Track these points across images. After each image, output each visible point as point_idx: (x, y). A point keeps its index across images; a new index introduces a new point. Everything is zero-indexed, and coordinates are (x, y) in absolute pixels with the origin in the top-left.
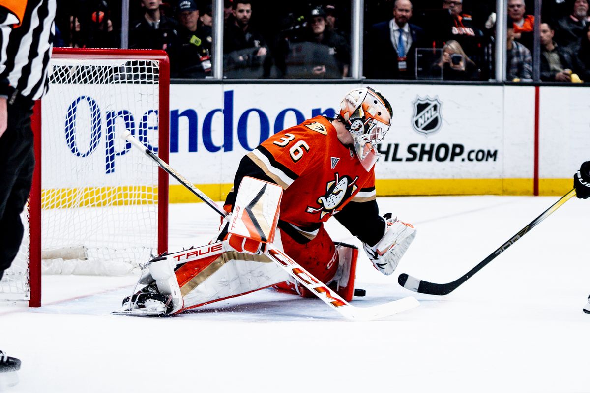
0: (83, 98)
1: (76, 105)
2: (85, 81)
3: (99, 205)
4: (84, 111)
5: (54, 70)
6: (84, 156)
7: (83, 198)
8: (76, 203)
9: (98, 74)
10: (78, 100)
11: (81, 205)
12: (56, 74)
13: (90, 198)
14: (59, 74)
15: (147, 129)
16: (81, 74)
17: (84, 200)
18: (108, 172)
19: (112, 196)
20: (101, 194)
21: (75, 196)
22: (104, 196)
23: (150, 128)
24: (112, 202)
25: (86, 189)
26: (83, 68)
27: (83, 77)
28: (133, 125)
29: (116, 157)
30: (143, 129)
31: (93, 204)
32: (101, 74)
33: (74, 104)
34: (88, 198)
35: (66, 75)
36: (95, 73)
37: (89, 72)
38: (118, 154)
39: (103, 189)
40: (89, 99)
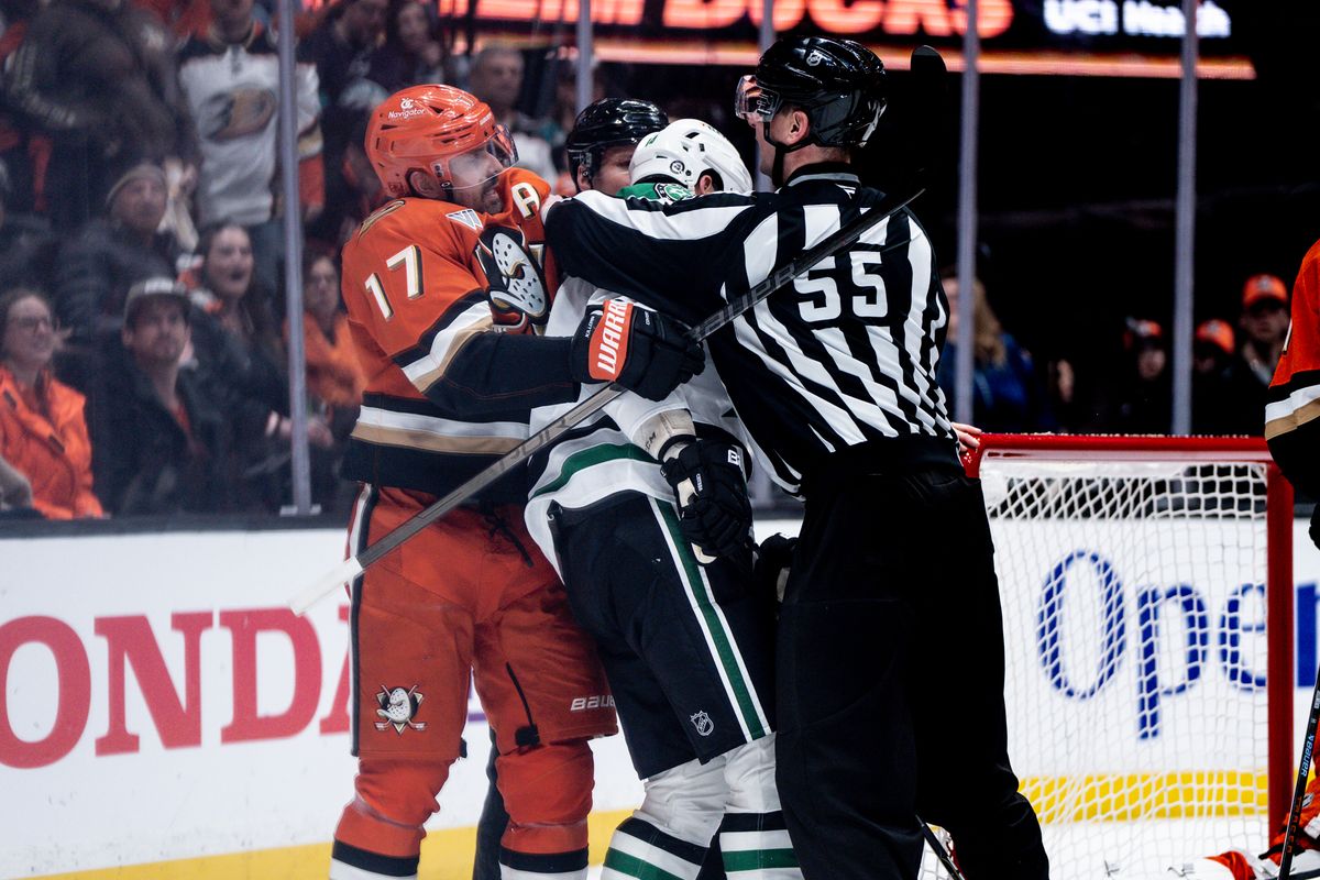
0: (1081, 555)
1: (1064, 574)
2: (1086, 514)
3: (1122, 817)
4: (1083, 588)
5: (1010, 489)
6: (1084, 696)
7: (1083, 800)
8: (1065, 813)
9: (1117, 497)
10: (1069, 560)
11: (1078, 817)
12: (1014, 498)
13: (1098, 800)
14: (1022, 499)
15: (1239, 631)
16: (1075, 497)
17: (1084, 806)
18: (1145, 736)
19: (1154, 795)
20: (1126, 791)
21: (1063, 795)
22: (1134, 797)
23: (1248, 629)
24: (1154, 810)
25: (1089, 780)
26: (1079, 484)
27: (1081, 505)
28: (1203, 622)
29: (1163, 702)
30: (1229, 632)
31: (1108, 814)
32: (1124, 498)
33: (1058, 571)
34: (1094, 801)
35: (1038, 501)
36: (1109, 496)
37: (1094, 493)
38: (1168, 692)
39: (1132, 780)
40: (1095, 558)
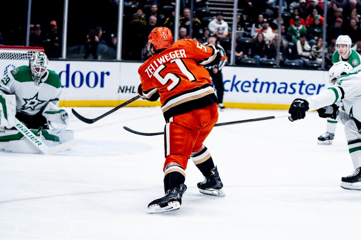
0: (10, 65)
1: (7, 68)
2: (11, 59)
9: (17, 56)
16: (10, 56)
26: (10, 54)
32: (18, 56)
33: (6, 68)
35: (4, 56)
36: (15, 56)
37: (13, 55)
40: (12, 66)
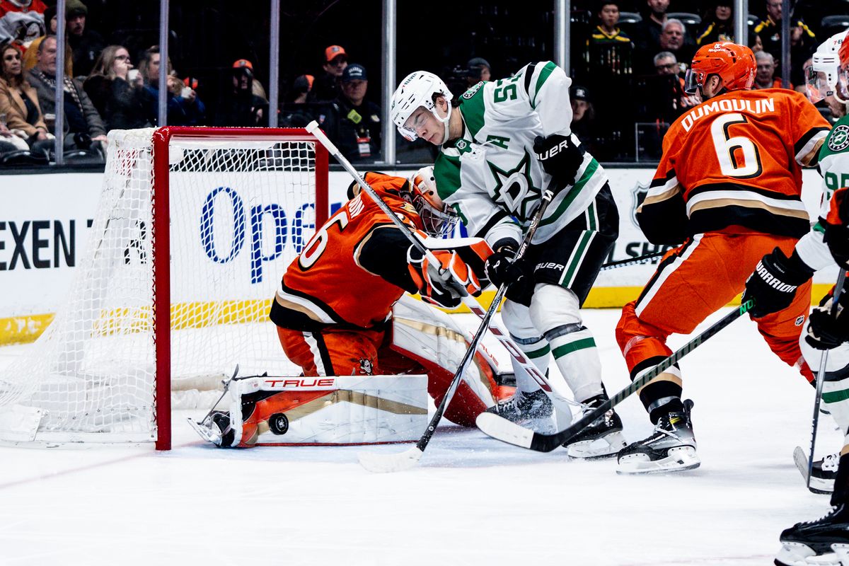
0: (220, 189)
1: (212, 198)
2: (223, 168)
3: (242, 321)
4: (223, 205)
5: (185, 155)
6: (223, 262)
7: (222, 313)
8: (213, 320)
9: (239, 159)
10: (215, 192)
11: (220, 322)
12: (187, 159)
13: (230, 314)
14: (191, 160)
15: (301, 227)
16: (217, 159)
17: (223, 317)
18: (254, 281)
19: (258, 311)
20: (244, 309)
21: (212, 311)
22: (248, 312)
23: (305, 226)
24: (258, 318)
25: (226, 303)
26: (220, 152)
27: (221, 163)
28: (284, 222)
29: (263, 262)
30: (296, 228)
31: (235, 321)
32: (243, 159)
33: (209, 197)
34: (228, 314)
35: (199, 161)
36: (235, 158)
37: (227, 158)
38: (265, 259)
39: (248, 303)
40: (228, 190)
